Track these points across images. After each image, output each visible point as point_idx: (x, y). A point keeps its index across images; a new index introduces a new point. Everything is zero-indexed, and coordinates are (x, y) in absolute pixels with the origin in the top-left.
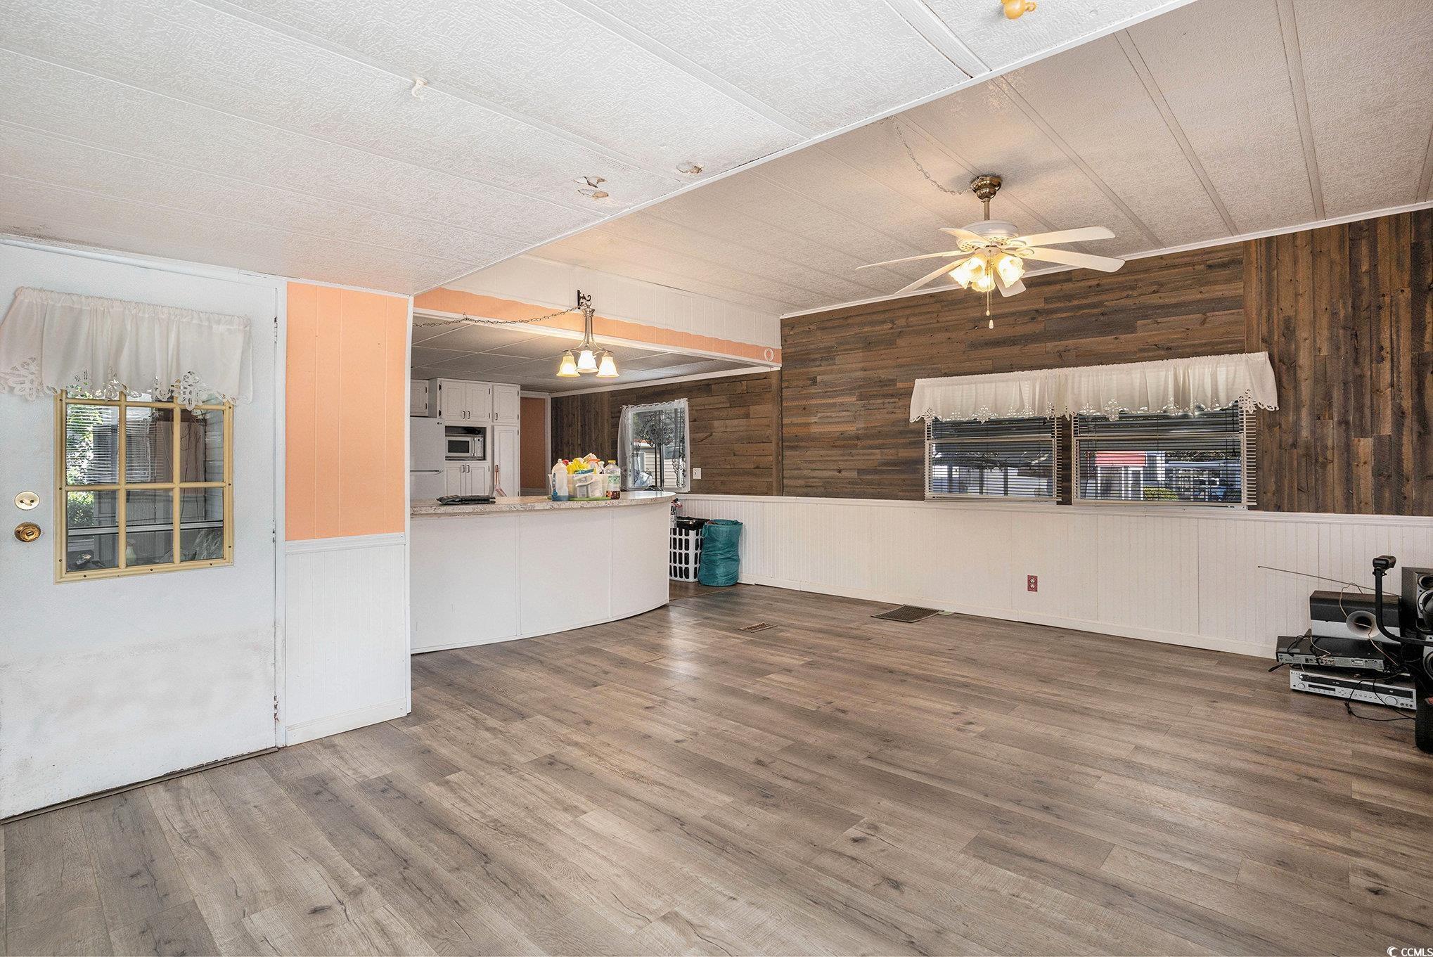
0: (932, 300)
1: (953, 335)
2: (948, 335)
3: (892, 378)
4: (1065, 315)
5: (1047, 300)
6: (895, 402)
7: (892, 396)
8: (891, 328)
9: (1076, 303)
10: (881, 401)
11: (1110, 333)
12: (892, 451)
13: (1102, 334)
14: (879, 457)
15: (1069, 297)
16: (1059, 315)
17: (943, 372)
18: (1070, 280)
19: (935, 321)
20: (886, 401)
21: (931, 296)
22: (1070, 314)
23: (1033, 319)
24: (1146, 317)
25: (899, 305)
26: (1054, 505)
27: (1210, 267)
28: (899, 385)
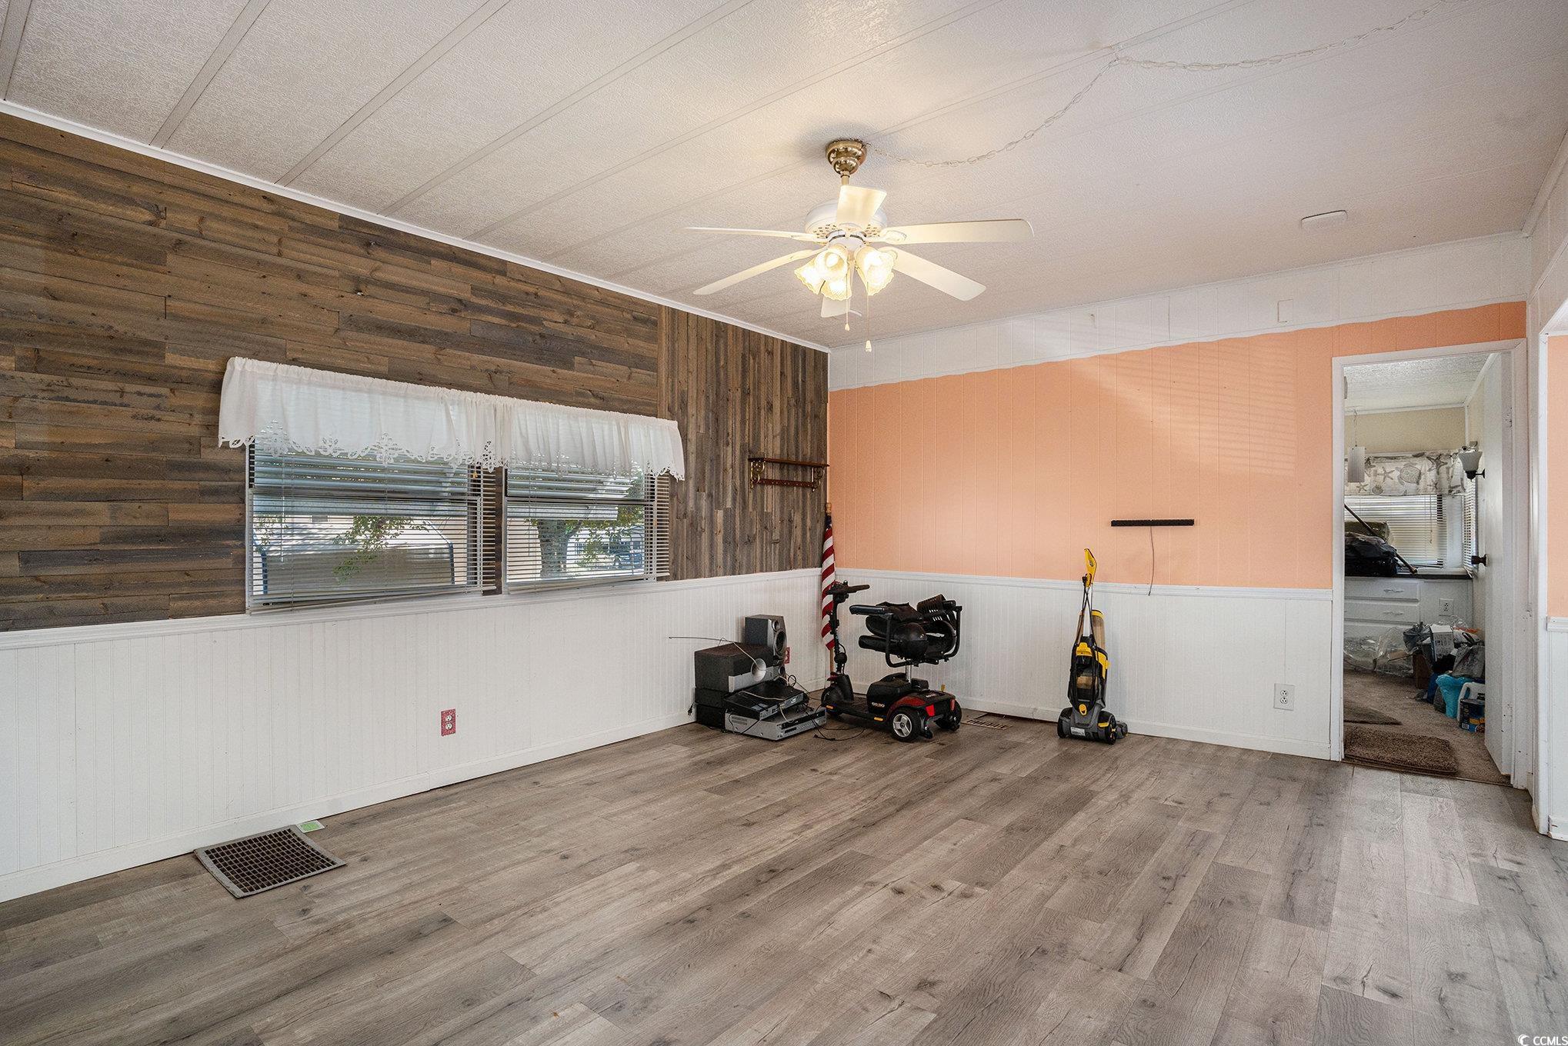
0: (266, 206)
1: (314, 291)
2: (303, 287)
3: (150, 337)
4: (496, 320)
5: (475, 290)
6: (159, 396)
7: (150, 379)
8: (151, 223)
9: (510, 308)
10: (111, 386)
11: (547, 363)
12: (152, 507)
13: (539, 360)
14: (106, 520)
15: (504, 298)
16: (490, 318)
17: (290, 355)
18: (503, 273)
19: (275, 250)
20: (130, 388)
21: (267, 198)
22: (503, 322)
23: (454, 311)
24: (583, 354)
25: (177, 181)
26: (479, 597)
27: (635, 318)
28: (171, 359)
